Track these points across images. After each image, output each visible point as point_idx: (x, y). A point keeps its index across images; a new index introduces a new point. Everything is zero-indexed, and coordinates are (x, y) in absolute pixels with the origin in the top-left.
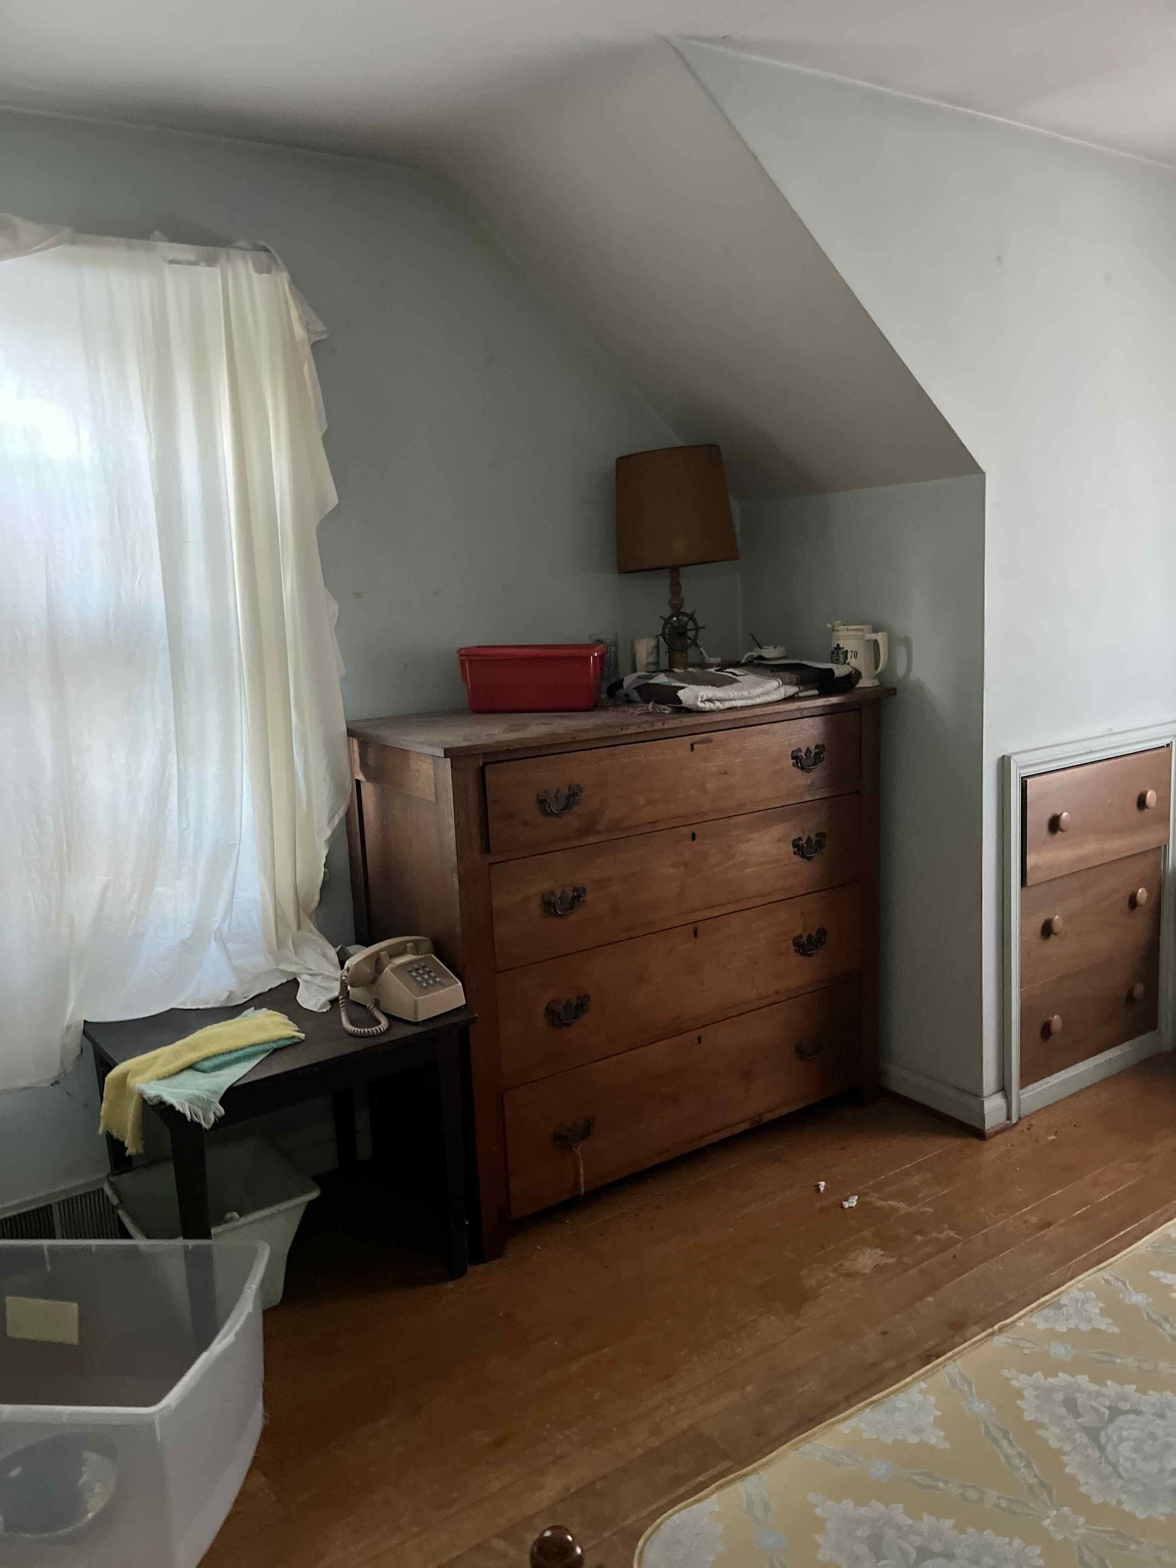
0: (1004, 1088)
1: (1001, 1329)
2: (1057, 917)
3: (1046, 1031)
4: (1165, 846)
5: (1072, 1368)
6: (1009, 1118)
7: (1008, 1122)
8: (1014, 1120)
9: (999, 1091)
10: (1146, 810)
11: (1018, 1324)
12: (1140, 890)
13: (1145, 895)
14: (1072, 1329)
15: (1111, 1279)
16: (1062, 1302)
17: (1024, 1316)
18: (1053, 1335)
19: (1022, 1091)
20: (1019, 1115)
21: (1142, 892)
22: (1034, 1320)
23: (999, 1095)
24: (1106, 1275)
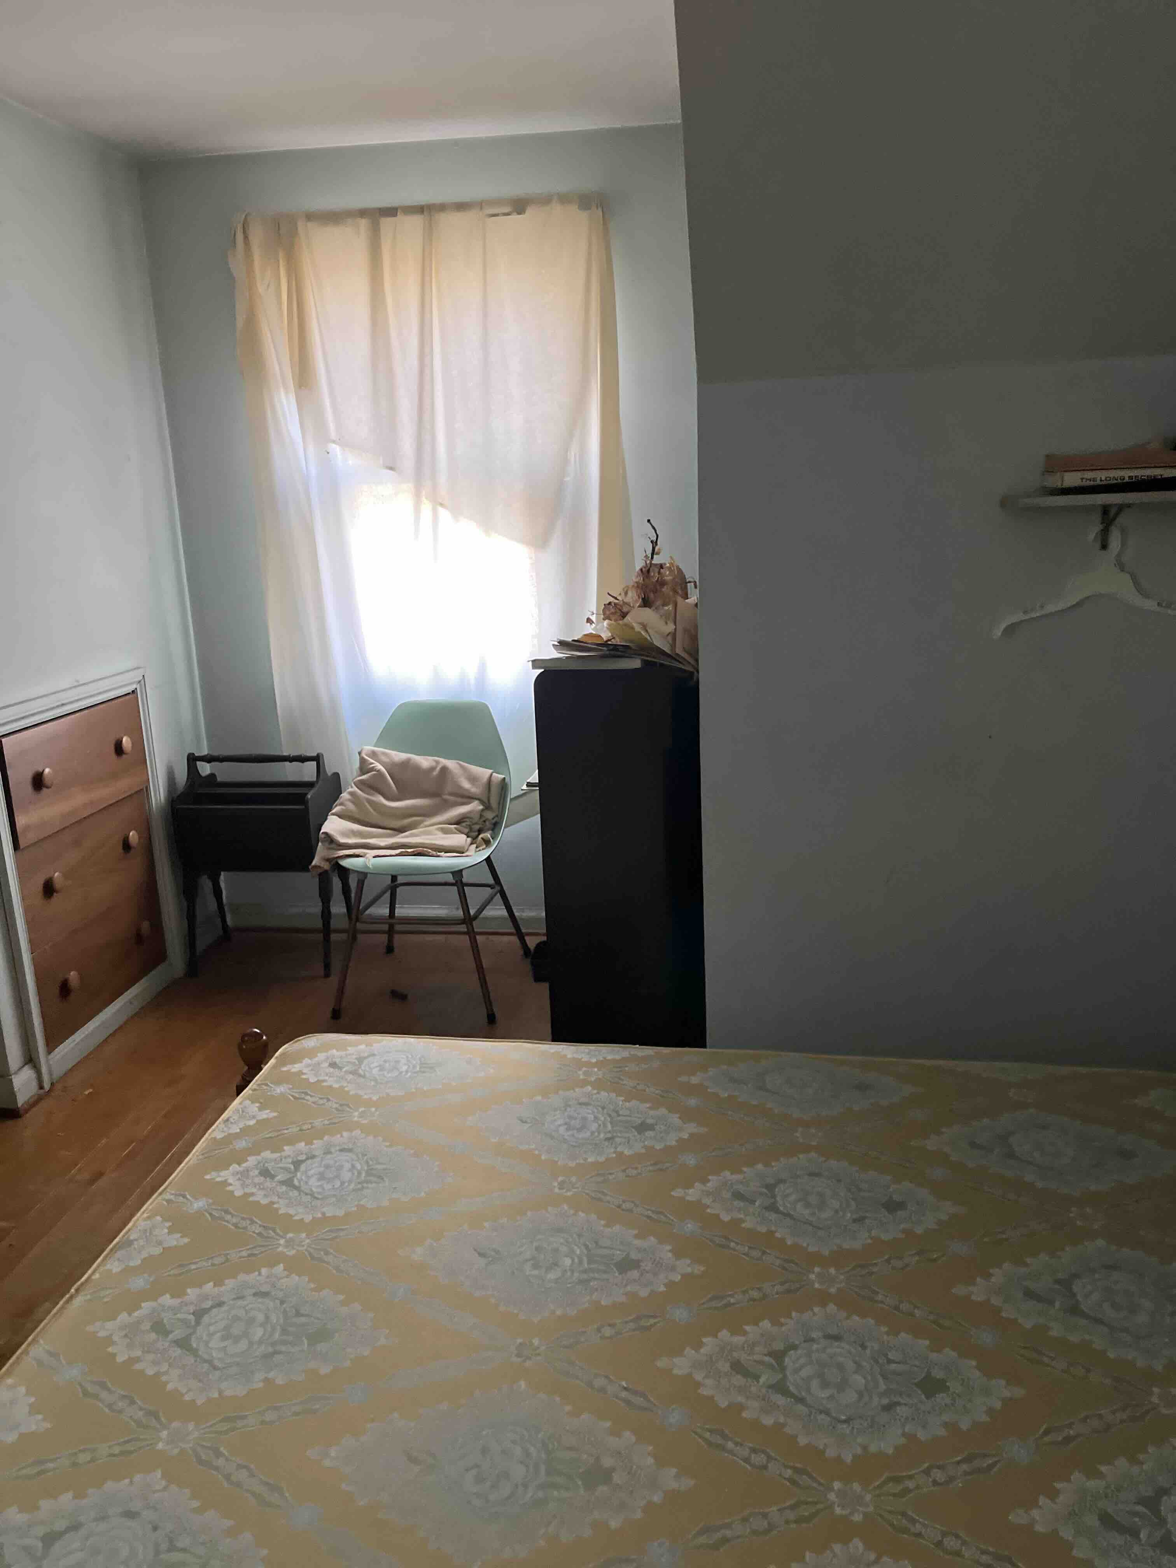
0: (30, 1059)
1: (77, 1290)
2: (56, 874)
3: (65, 989)
4: (147, 788)
5: (152, 1293)
6: (41, 1087)
7: (42, 1091)
8: (47, 1086)
9: (26, 1064)
10: (124, 756)
11: (93, 1277)
12: (131, 834)
13: (136, 837)
14: (145, 1259)
15: (172, 1197)
16: (132, 1238)
17: (98, 1266)
18: (128, 1271)
19: (50, 1057)
20: (51, 1079)
21: (133, 835)
22: (108, 1267)
23: (26, 1067)
24: (167, 1196)
